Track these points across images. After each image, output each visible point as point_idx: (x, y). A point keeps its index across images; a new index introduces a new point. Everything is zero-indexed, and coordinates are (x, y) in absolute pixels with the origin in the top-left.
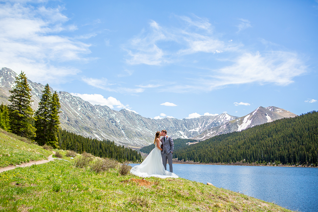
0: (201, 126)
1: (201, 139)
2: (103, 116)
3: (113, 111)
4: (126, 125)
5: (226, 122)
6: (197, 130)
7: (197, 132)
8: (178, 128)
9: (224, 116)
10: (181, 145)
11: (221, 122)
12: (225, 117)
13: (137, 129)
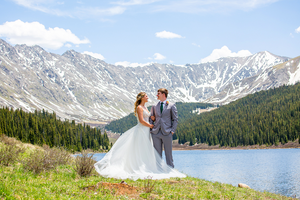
0: (221, 76)
1: (221, 103)
2: (31, 66)
3: (50, 55)
4: (77, 81)
5: (266, 67)
6: (213, 84)
7: (213, 89)
8: (177, 83)
9: (262, 56)
10: (184, 115)
11: (258, 67)
12: (266, 58)
13: (97, 88)
